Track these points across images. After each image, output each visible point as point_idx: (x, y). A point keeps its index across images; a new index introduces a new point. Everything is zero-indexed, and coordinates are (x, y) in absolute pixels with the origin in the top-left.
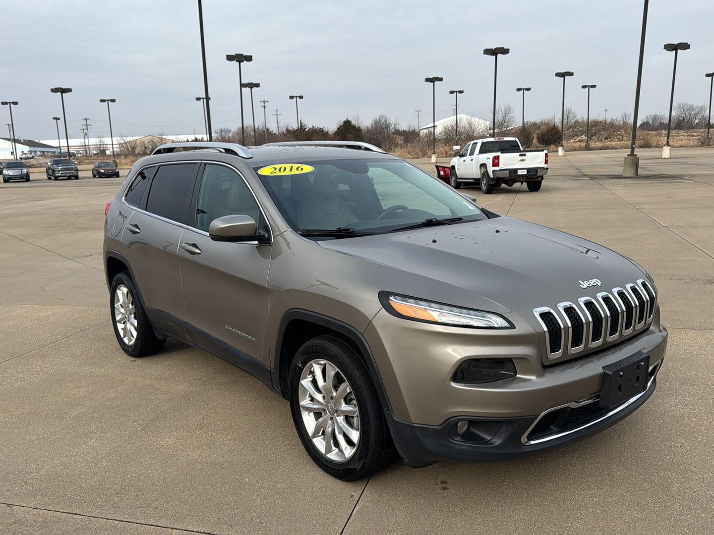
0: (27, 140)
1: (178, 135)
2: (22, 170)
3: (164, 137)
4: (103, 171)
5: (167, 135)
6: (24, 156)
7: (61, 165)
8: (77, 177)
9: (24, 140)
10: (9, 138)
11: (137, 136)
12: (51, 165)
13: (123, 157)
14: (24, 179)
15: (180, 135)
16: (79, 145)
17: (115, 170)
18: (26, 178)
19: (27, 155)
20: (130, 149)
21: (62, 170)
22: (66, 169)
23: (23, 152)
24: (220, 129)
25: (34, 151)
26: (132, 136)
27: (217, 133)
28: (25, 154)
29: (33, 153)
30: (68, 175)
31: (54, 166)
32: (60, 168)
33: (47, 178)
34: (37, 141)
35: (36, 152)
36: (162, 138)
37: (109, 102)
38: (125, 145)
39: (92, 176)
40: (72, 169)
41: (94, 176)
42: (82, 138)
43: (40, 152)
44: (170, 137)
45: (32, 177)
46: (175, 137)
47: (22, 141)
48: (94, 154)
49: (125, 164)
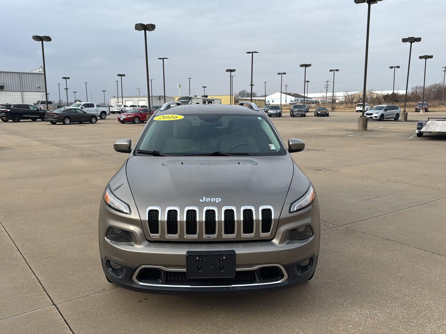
0: (295, 94)
1: (382, 90)
2: (277, 111)
3: (373, 92)
4: (319, 113)
5: (375, 91)
6: (291, 103)
7: (297, 108)
8: (305, 116)
9: (293, 94)
10: (285, 92)
11: (357, 91)
12: (293, 108)
13: (344, 104)
14: (278, 115)
15: (384, 90)
16: (321, 97)
17: (327, 112)
18: (279, 115)
19: (293, 102)
20: (350, 100)
21: (297, 111)
22: (299, 111)
23: (291, 100)
24: (416, 87)
25: (297, 100)
26: (353, 91)
27: (414, 89)
28: (293, 101)
29: (296, 101)
30: (300, 114)
31: (294, 109)
32: (296, 110)
33: (290, 115)
34: (300, 94)
35: (298, 100)
36: (371, 92)
37: (335, 71)
38: (347, 97)
39: (314, 115)
40: (302, 111)
41: (315, 116)
42: (324, 93)
43: (300, 100)
44: (376, 92)
45: (283, 114)
46: (380, 92)
47: (292, 94)
48: (329, 102)
49: (341, 109)
